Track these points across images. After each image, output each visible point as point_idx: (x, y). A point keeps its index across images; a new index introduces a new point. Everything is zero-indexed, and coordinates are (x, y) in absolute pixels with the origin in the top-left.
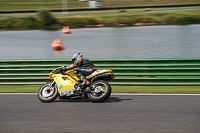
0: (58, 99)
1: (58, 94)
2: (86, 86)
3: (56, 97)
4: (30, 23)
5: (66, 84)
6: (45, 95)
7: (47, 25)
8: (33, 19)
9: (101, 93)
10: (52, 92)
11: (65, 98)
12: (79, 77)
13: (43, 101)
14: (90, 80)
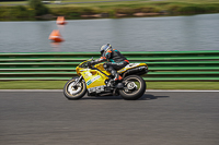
0: (86, 96)
1: (86, 90)
2: (118, 81)
3: (84, 94)
4: (19, 13)
5: (95, 80)
6: (71, 91)
7: (38, 15)
8: (22, 9)
9: (135, 89)
10: (79, 89)
11: (95, 95)
12: (110, 72)
13: (70, 99)
14: (121, 75)
